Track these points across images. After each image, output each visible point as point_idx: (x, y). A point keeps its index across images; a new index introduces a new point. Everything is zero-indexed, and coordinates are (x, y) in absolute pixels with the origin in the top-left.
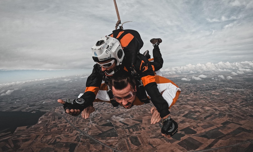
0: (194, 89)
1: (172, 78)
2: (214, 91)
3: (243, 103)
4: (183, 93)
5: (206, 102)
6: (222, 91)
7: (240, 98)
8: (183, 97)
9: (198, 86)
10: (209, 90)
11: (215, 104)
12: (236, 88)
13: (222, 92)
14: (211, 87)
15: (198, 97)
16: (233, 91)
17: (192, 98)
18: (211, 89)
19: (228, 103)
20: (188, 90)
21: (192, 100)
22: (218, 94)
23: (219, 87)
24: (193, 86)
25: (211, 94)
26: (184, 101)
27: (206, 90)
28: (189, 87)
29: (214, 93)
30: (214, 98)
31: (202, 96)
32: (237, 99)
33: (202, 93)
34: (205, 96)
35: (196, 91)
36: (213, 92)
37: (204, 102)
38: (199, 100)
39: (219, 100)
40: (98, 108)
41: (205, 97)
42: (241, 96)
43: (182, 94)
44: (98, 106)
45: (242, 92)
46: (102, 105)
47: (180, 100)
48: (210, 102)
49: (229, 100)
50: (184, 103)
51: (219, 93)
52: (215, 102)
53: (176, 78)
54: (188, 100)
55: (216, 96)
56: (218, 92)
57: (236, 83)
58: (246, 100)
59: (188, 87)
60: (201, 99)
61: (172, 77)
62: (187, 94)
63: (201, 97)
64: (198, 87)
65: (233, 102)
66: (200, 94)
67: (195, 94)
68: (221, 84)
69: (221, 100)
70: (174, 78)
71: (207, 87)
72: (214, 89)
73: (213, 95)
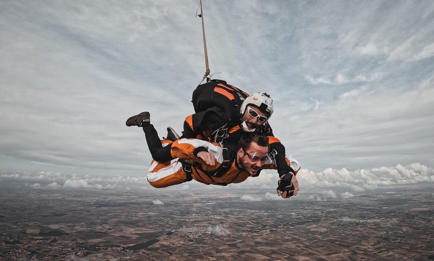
0: (271, 222)
1: (221, 199)
2: (315, 226)
3: (381, 245)
4: (245, 229)
5: (299, 247)
6: (333, 224)
7: (374, 235)
8: (244, 238)
9: (280, 216)
10: (303, 223)
11: (319, 249)
12: (363, 218)
13: (333, 227)
14: (309, 218)
15: (280, 237)
16: (357, 224)
17: (266, 239)
18: (308, 222)
19: (348, 247)
20: (257, 223)
21: (267, 244)
22: (323, 230)
23: (326, 216)
24: (268, 216)
25: (308, 231)
26: (249, 246)
27: (298, 224)
28: (260, 217)
29: (315, 230)
30: (315, 239)
31: (289, 236)
32: (365, 238)
33: (289, 229)
34: (295, 235)
35: (276, 226)
36: (313, 227)
37: (294, 246)
38: (283, 243)
39: (327, 241)
40: (38, 250)
41: (296, 237)
42: (374, 231)
43: (244, 231)
44: (38, 246)
45: (375, 224)
46: (49, 244)
47: (238, 243)
48: (306, 246)
49: (349, 241)
50: (249, 249)
51: (325, 229)
52: (319, 247)
53: (230, 199)
54: (258, 243)
55: (321, 233)
56: (325, 227)
57: (362, 210)
58: (387, 239)
59: (257, 217)
60: (288, 240)
61: (221, 197)
62: (255, 232)
63: (286, 238)
64: (280, 219)
65: (357, 244)
66: (284, 232)
67: (271, 231)
68: (330, 212)
69: (332, 241)
70: (226, 199)
71: (300, 219)
72: (314, 222)
73: (313, 233)
